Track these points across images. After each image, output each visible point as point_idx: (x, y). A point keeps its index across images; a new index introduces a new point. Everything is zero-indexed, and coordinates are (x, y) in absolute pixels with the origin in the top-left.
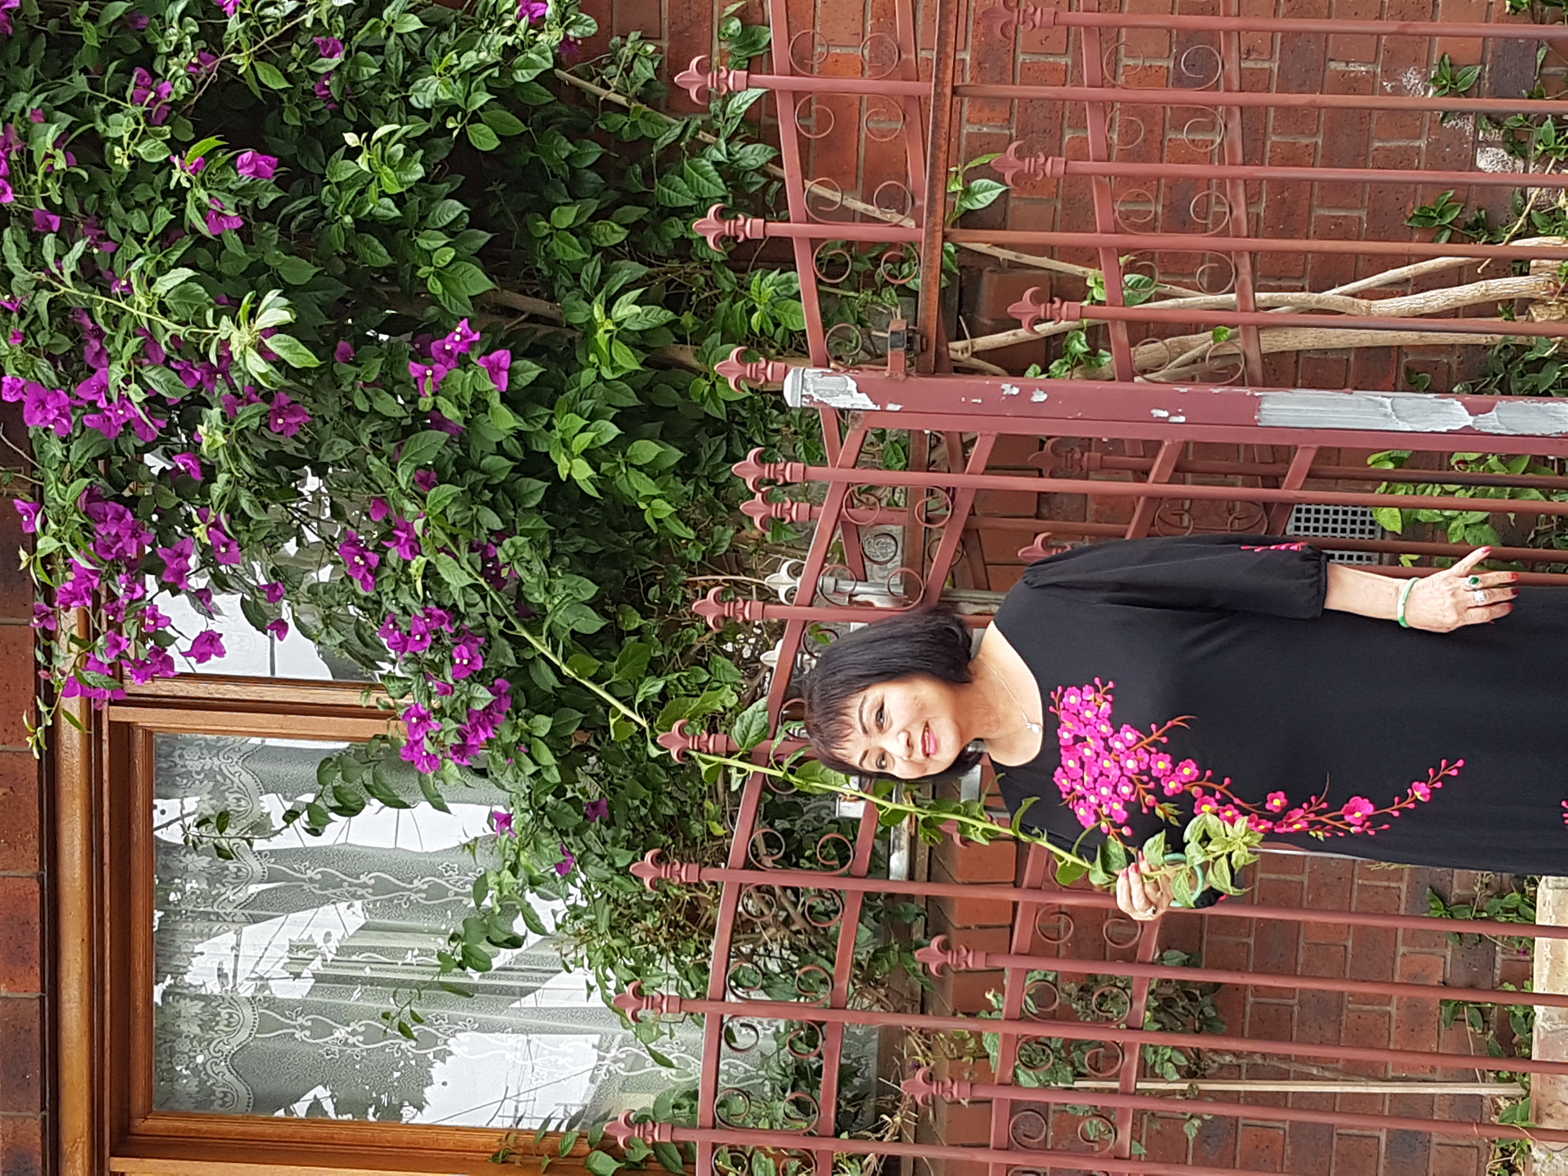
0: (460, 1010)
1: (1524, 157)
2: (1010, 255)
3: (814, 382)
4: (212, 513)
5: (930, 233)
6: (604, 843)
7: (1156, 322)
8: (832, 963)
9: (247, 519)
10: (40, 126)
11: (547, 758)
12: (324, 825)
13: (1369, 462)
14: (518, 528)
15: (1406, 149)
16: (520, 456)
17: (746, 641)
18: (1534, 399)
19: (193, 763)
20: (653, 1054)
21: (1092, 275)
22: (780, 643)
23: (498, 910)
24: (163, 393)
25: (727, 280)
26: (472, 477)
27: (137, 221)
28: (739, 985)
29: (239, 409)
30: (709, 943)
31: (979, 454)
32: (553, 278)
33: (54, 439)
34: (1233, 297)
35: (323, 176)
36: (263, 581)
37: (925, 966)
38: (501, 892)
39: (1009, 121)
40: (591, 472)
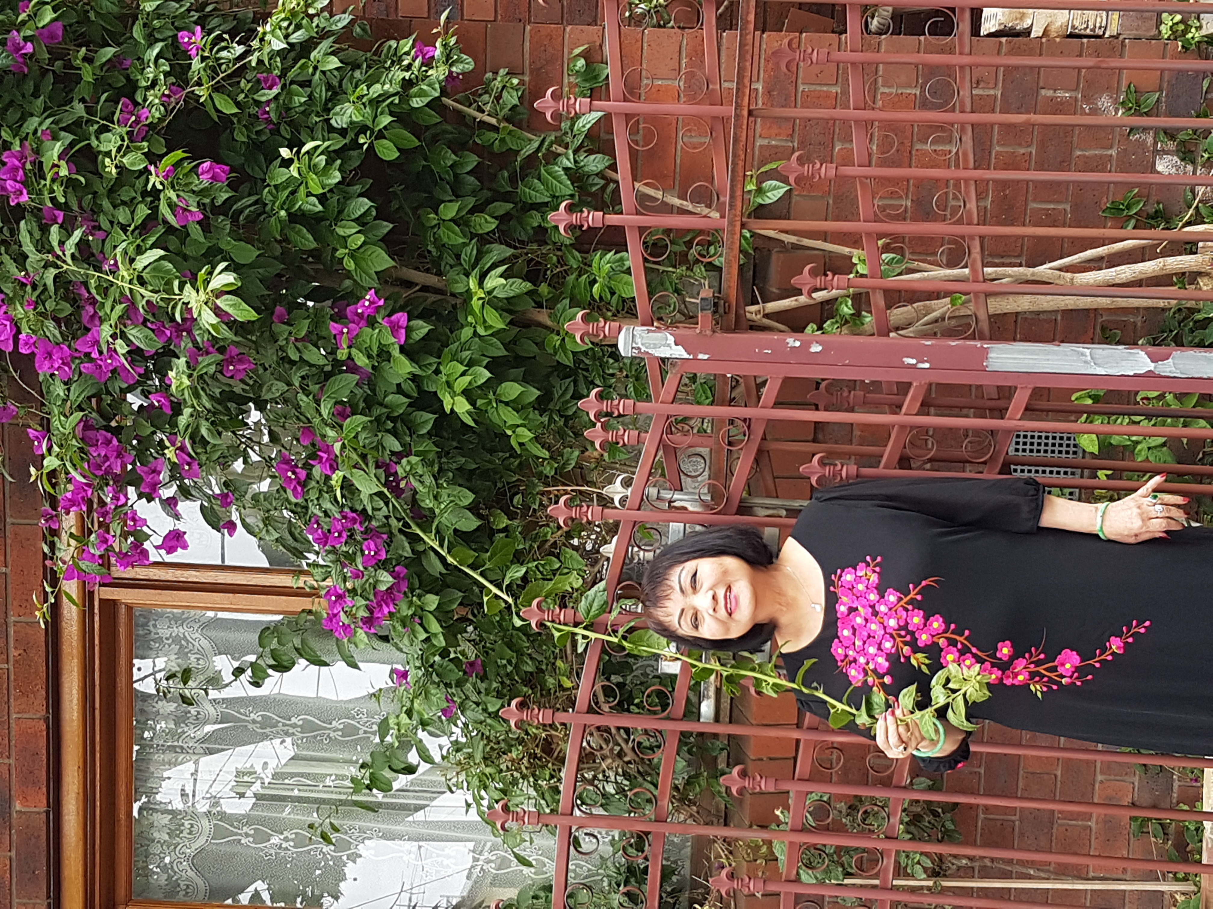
0: (367, 822)
1: (1193, 162)
2: (793, 239)
3: (642, 338)
4: (179, 439)
5: (731, 223)
6: (479, 693)
7: (906, 291)
8: (656, 786)
9: (204, 442)
10: (48, 143)
11: (435, 627)
12: (264, 679)
13: (1073, 398)
14: (413, 450)
15: (1101, 157)
16: (416, 395)
17: (588, 537)
18: (1202, 350)
19: (163, 630)
20: (517, 856)
21: (856, 255)
22: (615, 539)
23: (397, 744)
24: (142, 346)
25: (574, 259)
26: (378, 411)
27: (122, 215)
28: (583, 803)
29: (200, 359)
30: (560, 770)
31: (769, 393)
32: (440, 257)
33: (58, 382)
34: (967, 271)
35: (265, 181)
36: (217, 491)
37: (728, 789)
38: (399, 730)
39: (791, 136)
40: (468, 407)
